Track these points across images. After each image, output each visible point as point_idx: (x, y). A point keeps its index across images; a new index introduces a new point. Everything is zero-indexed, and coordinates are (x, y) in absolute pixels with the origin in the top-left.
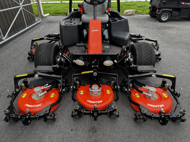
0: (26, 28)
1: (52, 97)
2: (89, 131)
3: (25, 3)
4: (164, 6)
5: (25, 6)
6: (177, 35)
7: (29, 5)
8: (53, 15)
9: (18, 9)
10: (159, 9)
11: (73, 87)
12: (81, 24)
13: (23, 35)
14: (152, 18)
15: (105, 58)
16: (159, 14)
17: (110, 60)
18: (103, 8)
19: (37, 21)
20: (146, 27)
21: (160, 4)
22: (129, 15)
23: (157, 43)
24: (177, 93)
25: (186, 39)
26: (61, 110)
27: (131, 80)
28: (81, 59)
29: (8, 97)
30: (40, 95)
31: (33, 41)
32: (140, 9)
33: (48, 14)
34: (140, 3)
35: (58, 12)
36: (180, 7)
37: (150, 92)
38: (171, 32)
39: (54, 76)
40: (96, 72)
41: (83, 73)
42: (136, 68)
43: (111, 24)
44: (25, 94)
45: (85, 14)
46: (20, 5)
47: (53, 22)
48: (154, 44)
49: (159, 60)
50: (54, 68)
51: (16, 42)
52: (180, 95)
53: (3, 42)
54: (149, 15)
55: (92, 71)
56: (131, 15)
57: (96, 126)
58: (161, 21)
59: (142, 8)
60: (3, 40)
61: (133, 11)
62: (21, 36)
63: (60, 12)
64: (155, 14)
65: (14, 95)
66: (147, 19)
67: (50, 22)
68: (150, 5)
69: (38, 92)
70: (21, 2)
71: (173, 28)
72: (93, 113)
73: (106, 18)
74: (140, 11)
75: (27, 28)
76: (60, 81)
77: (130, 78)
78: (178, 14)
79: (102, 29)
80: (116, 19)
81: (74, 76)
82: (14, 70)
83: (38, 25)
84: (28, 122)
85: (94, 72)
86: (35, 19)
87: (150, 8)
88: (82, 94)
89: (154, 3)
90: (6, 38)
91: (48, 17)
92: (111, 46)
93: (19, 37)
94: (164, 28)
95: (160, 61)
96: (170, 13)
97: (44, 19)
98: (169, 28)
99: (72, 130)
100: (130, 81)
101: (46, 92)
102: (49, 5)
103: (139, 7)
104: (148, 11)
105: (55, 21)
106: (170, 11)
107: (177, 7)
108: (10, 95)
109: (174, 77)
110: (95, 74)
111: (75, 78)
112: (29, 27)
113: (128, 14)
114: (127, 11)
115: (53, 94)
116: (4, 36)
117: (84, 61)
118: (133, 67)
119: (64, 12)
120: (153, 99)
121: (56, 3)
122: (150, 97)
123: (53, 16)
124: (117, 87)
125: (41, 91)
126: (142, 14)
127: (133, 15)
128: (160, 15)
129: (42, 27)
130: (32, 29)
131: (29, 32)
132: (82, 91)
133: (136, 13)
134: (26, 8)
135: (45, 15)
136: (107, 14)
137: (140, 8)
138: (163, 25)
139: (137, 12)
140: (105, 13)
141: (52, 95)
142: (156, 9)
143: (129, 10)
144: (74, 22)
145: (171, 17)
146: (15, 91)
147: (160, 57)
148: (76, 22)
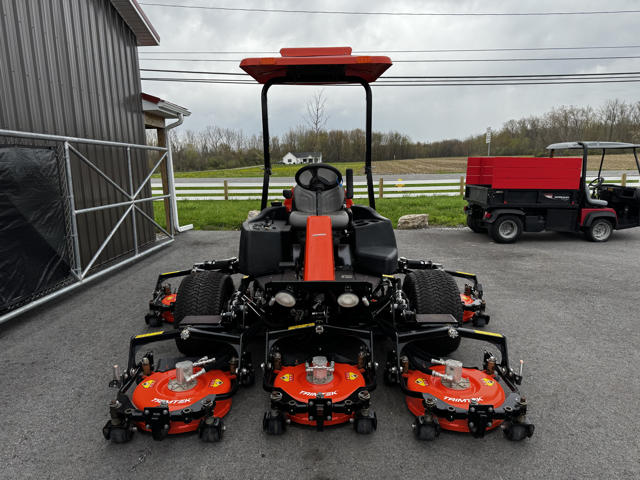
0: (134, 255)
1: (215, 385)
2: (305, 458)
3: (143, 195)
4: (499, 204)
5: (141, 203)
6: (542, 271)
7: (146, 202)
8: (202, 228)
9: (125, 208)
10: (490, 210)
11: (266, 366)
12: (288, 229)
13: (127, 272)
14: (477, 235)
15: (340, 288)
16: (491, 222)
17: (352, 293)
18: (337, 200)
19: (158, 243)
20: (457, 255)
21: (488, 199)
22: (413, 228)
23: (476, 283)
24: (515, 376)
25: (565, 281)
26: (236, 420)
27: (404, 344)
28: (288, 292)
29: (111, 384)
30: (188, 379)
31: (162, 278)
32: (444, 214)
33: (191, 226)
34: (443, 200)
35: (217, 220)
36: (543, 204)
37: (448, 370)
38: (527, 265)
39: (223, 334)
40: (321, 324)
41: (291, 328)
42: (414, 317)
43: (354, 230)
44: (151, 382)
45: (296, 210)
46: (130, 200)
47: (205, 244)
48: (471, 284)
49: (483, 321)
50: (224, 318)
51: (106, 288)
52: (521, 378)
53: (78, 284)
54: (467, 228)
55: (313, 324)
56: (419, 227)
57: (322, 449)
58: (500, 241)
59: (450, 212)
60: (77, 280)
61: (424, 217)
62: (120, 276)
63: (224, 220)
64: (483, 223)
65: (124, 381)
66: (464, 237)
67: (197, 243)
68: (466, 203)
69: (186, 371)
70: (134, 193)
71: (531, 255)
72: (314, 405)
73: (344, 218)
74: (442, 218)
75: (137, 256)
76: (238, 348)
77: (402, 340)
78: (541, 221)
79: (333, 239)
80: (366, 221)
81: (271, 337)
82: (108, 345)
83: (164, 251)
84: (163, 427)
85: (317, 324)
86: (155, 238)
87: (466, 209)
88: (287, 380)
89: (474, 196)
90: (86, 277)
91: (190, 233)
92: (356, 275)
93: (113, 278)
94: (509, 256)
95: (487, 323)
96: (520, 221)
97: (179, 237)
98: (520, 256)
99: (263, 456)
100: (400, 346)
101: (203, 370)
102: (191, 204)
103: (440, 209)
104: (464, 218)
105: (209, 240)
106: (519, 216)
107: (533, 205)
108: (118, 379)
109: (500, 336)
110: (320, 329)
111: (272, 342)
112: (142, 254)
113: (411, 225)
114: (406, 217)
115: (218, 381)
116: (83, 270)
117: (294, 295)
118: (407, 315)
119: (236, 222)
120: (458, 388)
121: (212, 201)
122: (450, 382)
123: (204, 229)
124: (373, 365)
125: (191, 371)
126: (449, 226)
127: (425, 227)
128: (495, 225)
129: (175, 255)
130: (149, 260)
131: (140, 265)
132: (288, 375)
133: (434, 222)
134: (144, 206)
135: (182, 229)
136: (346, 210)
137: (443, 212)
138: (505, 250)
139: (435, 220)
140: (342, 209)
141: (217, 383)
142: (483, 211)
143: (412, 216)
144: (273, 226)
145: (525, 230)
146: (128, 372)
147: (485, 313)
148: (278, 227)
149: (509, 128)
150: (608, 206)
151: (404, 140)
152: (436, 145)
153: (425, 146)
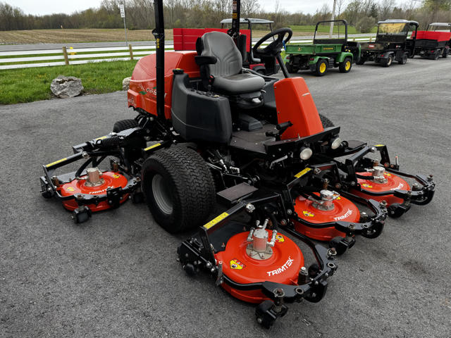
1: (281, 240)
30: (272, 244)
41: (298, 176)
55: (309, 169)
88: (311, 215)
140: (241, 73)
149: (105, 6)
150: (261, 62)
151: (16, 11)
152: (47, 17)
153: (37, 18)
